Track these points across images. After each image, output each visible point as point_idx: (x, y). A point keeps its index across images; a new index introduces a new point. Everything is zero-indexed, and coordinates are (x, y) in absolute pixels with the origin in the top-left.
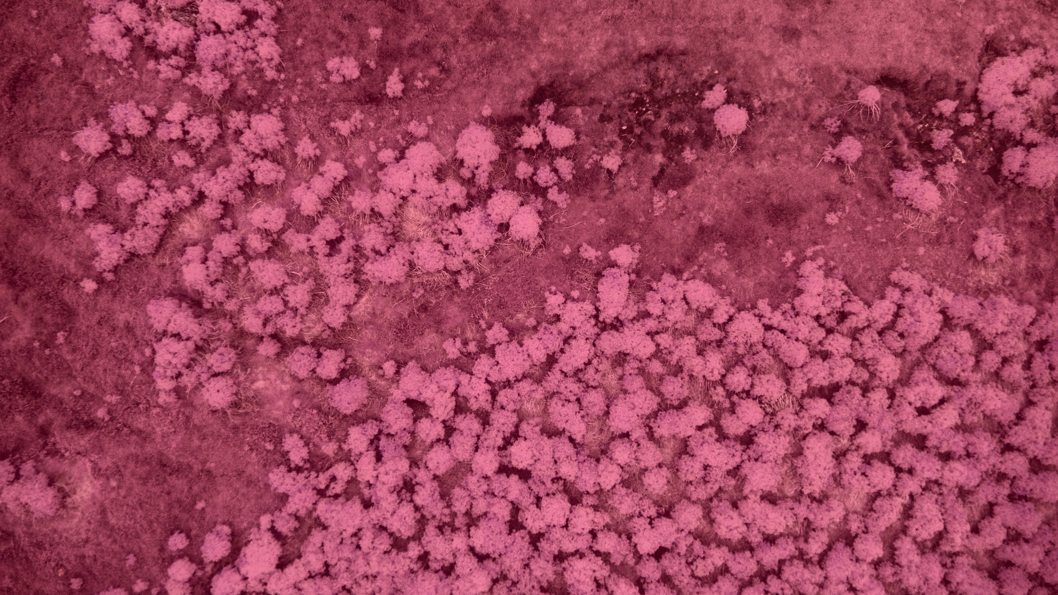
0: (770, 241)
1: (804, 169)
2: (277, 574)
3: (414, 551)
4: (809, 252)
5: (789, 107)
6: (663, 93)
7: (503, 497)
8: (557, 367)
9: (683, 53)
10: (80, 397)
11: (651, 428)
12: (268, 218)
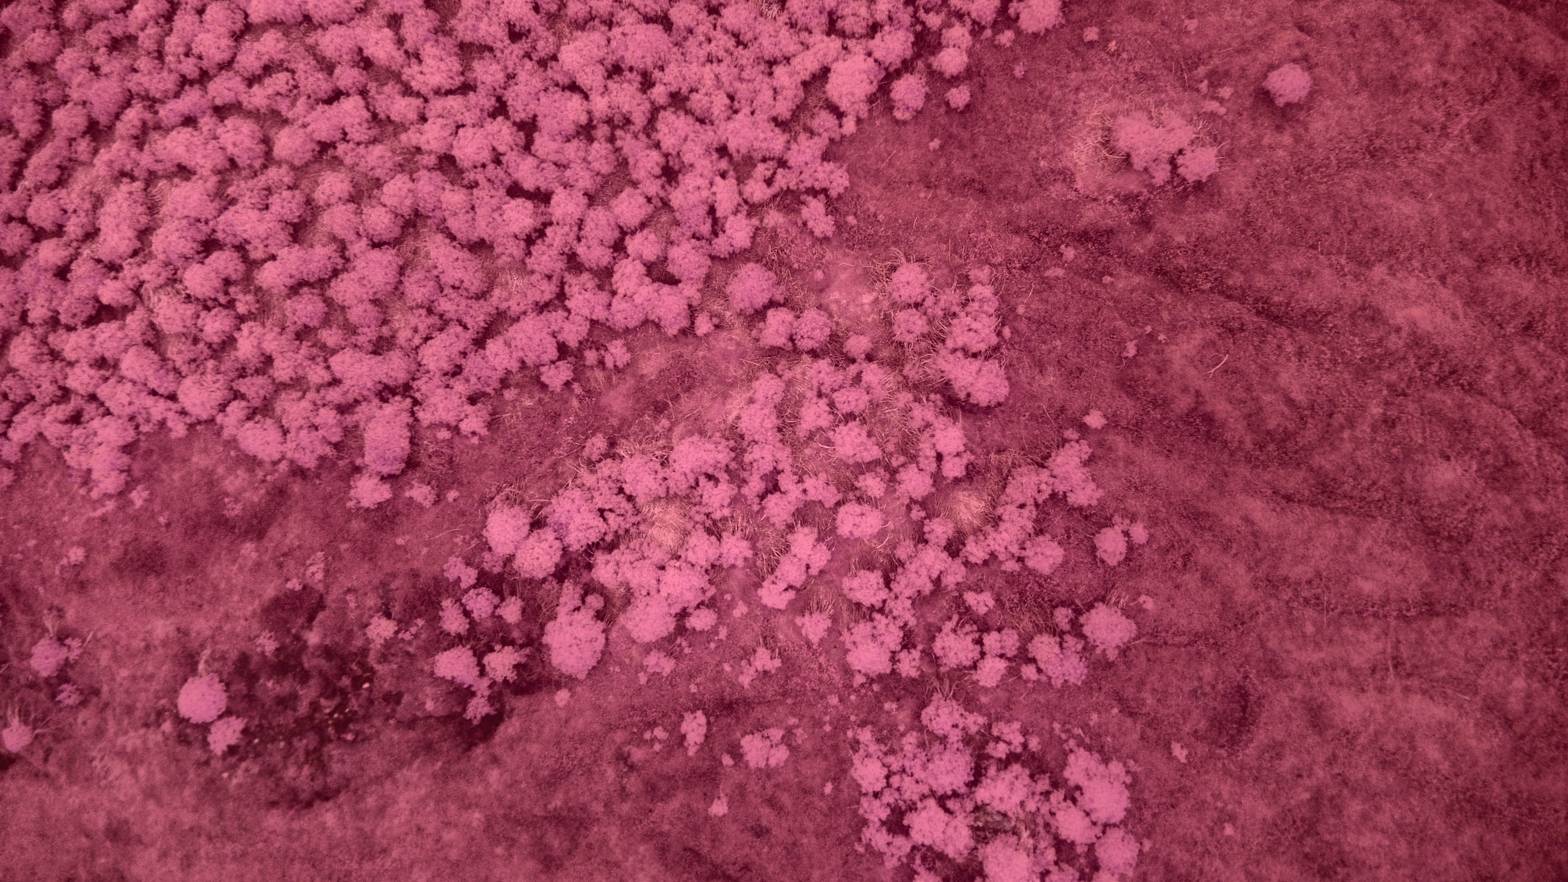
0: (162, 520)
1: (110, 628)
2: (828, 61)
3: (657, 93)
4: (111, 505)
5: (126, 722)
6: (305, 741)
7: (544, 161)
8: (471, 333)
9: (273, 804)
10: (1102, 274)
11: (343, 257)
12: (858, 520)
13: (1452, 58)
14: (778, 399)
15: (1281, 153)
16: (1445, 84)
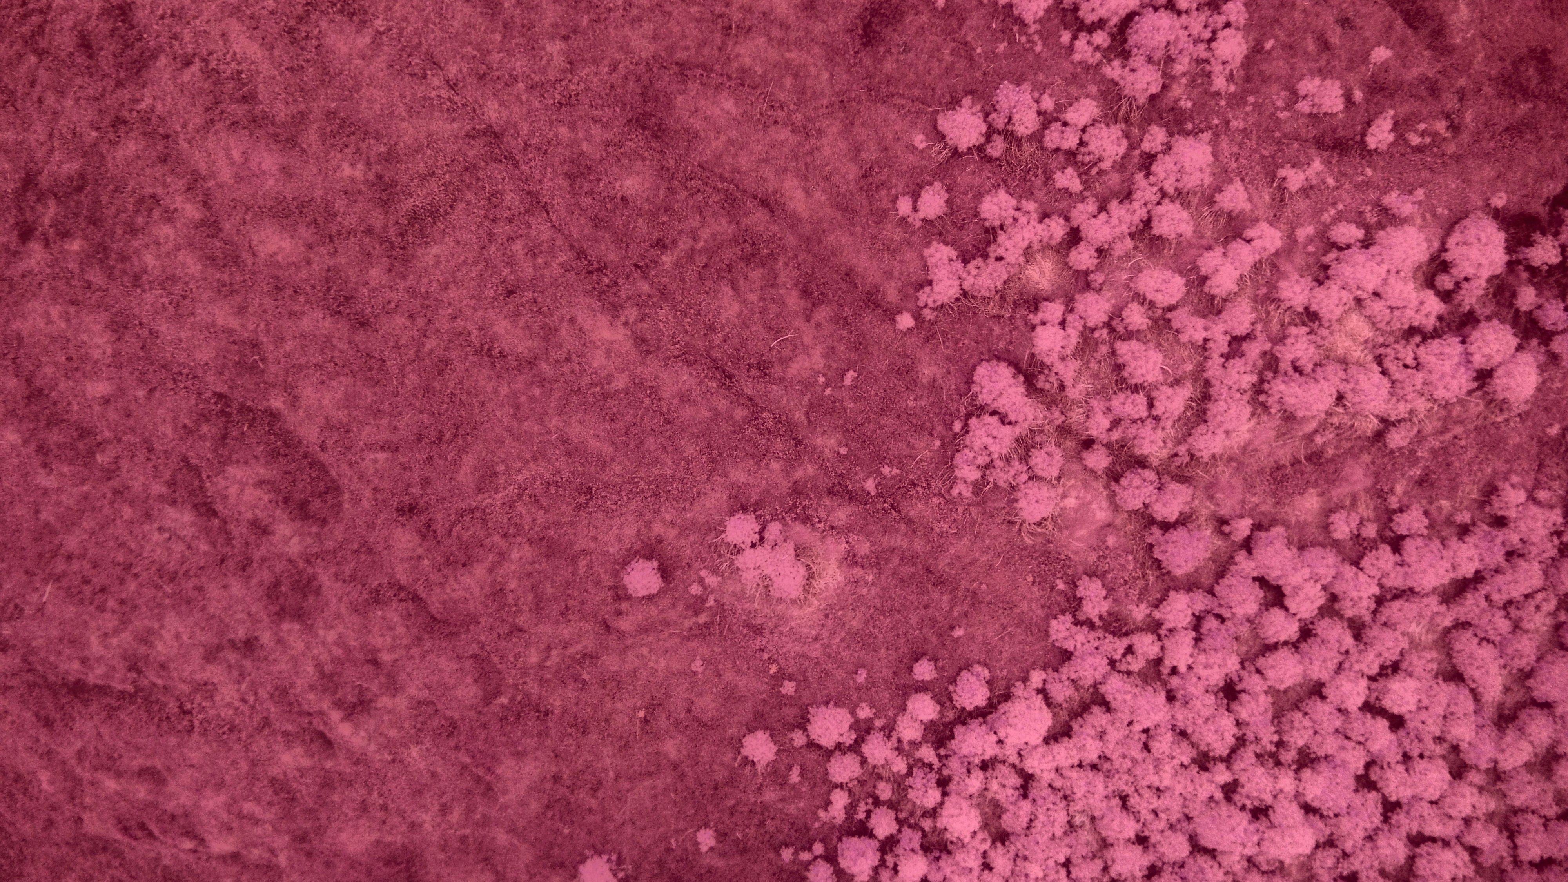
2: (1043, 749)
3: (1222, 776)
7: (1360, 743)
8: (1484, 589)
10: (846, 457)
12: (1163, 287)
13: (491, 557)
14: (1202, 428)
15: (668, 517)
16: (505, 536)
